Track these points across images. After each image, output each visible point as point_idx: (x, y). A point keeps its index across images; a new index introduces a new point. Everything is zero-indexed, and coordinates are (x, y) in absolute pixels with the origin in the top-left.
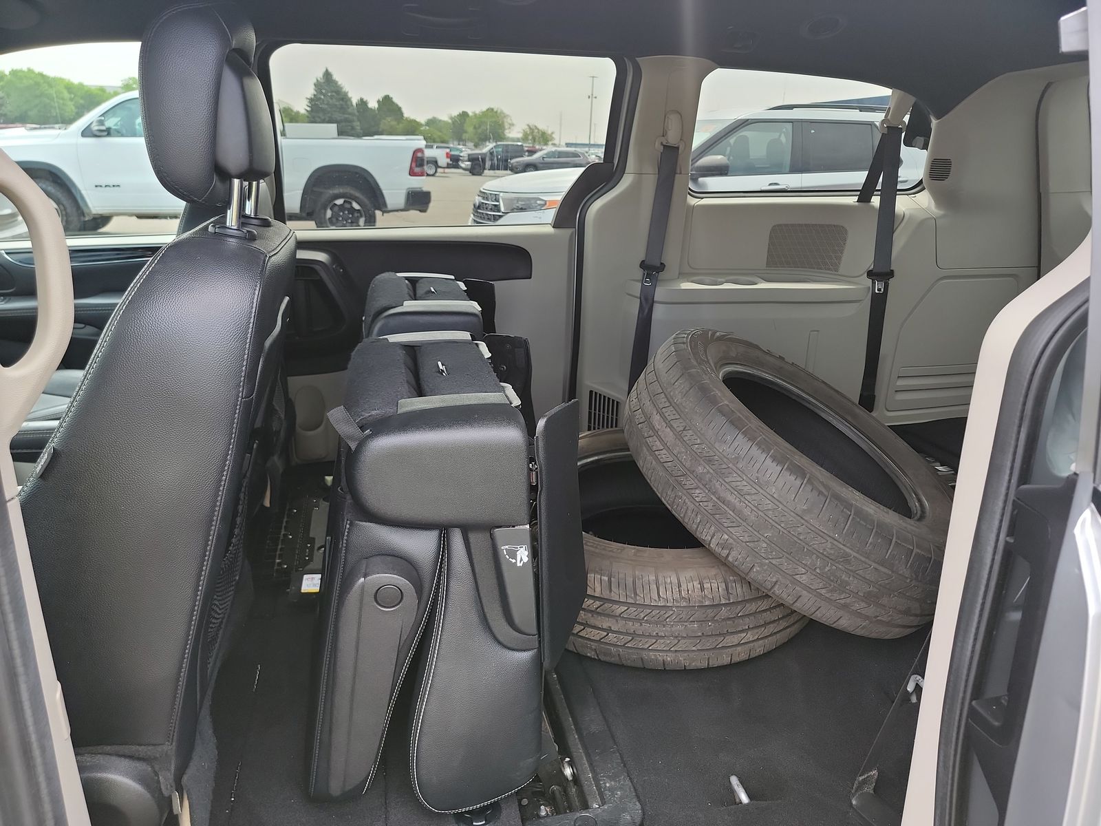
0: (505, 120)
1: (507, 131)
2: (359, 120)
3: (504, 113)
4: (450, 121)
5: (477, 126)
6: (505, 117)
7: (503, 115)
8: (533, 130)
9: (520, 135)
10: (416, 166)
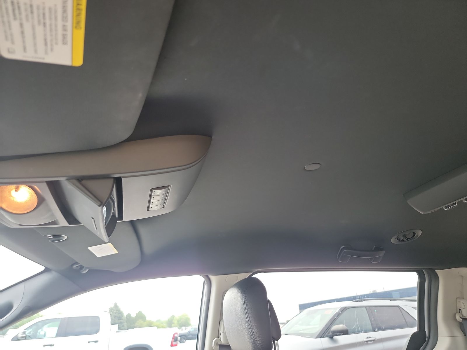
2: (126, 322)
10: (174, 341)
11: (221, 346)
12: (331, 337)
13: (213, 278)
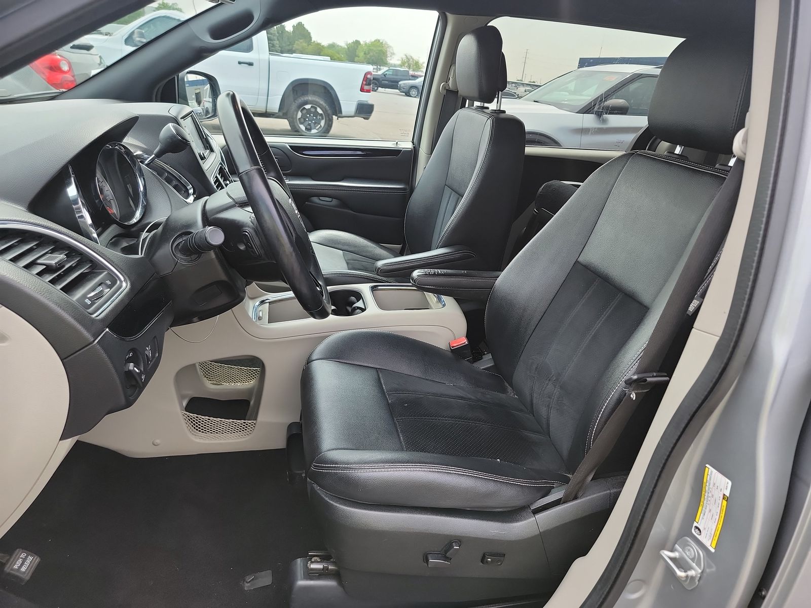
0: (388, 49)
1: (388, 59)
2: (278, 40)
3: (387, 45)
4: (346, 47)
5: (367, 52)
6: (388, 47)
7: (386, 46)
8: (409, 59)
9: (399, 62)
10: (366, 85)
11: (449, 91)
12: (599, 115)
13: (451, 18)
